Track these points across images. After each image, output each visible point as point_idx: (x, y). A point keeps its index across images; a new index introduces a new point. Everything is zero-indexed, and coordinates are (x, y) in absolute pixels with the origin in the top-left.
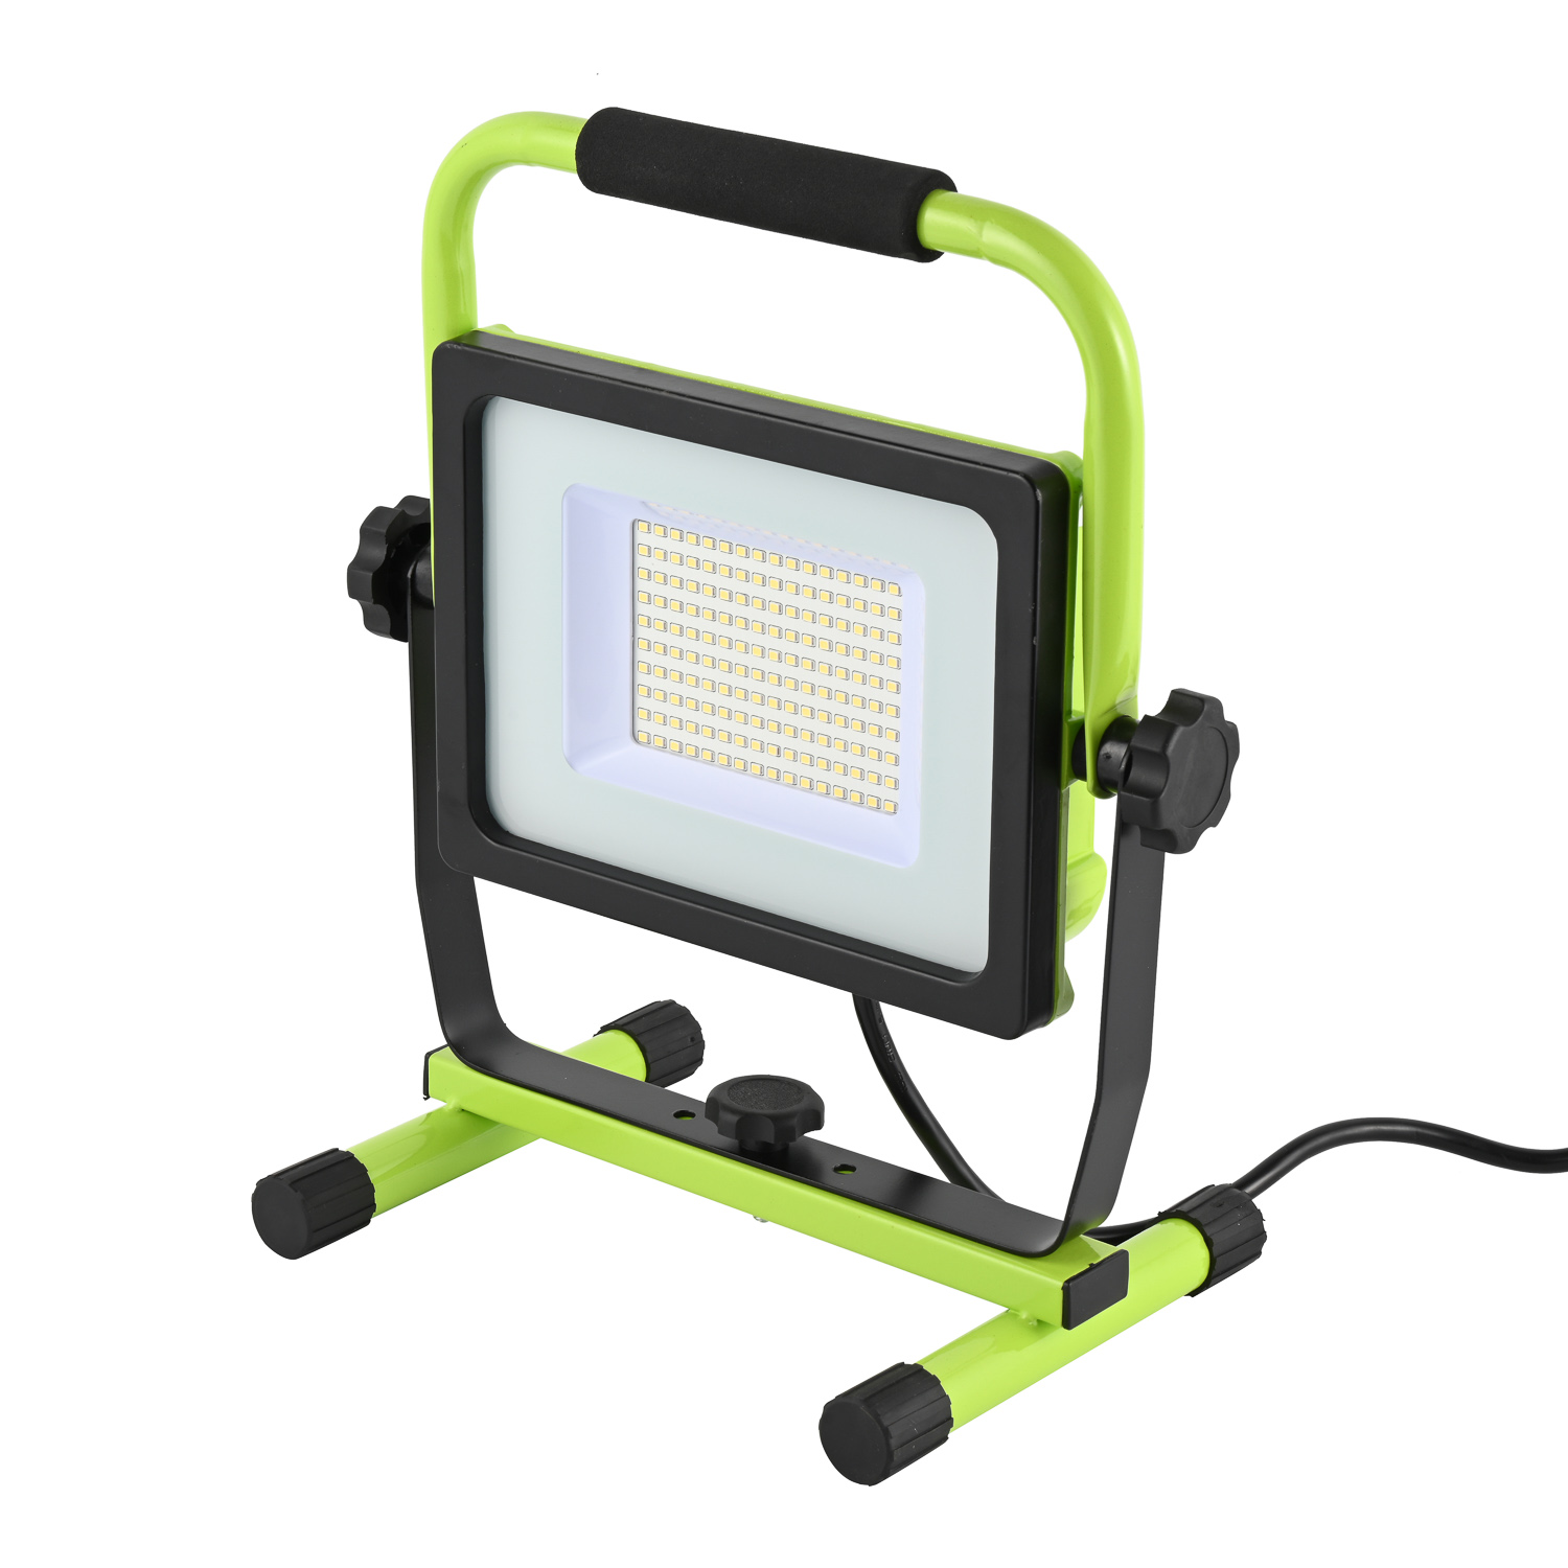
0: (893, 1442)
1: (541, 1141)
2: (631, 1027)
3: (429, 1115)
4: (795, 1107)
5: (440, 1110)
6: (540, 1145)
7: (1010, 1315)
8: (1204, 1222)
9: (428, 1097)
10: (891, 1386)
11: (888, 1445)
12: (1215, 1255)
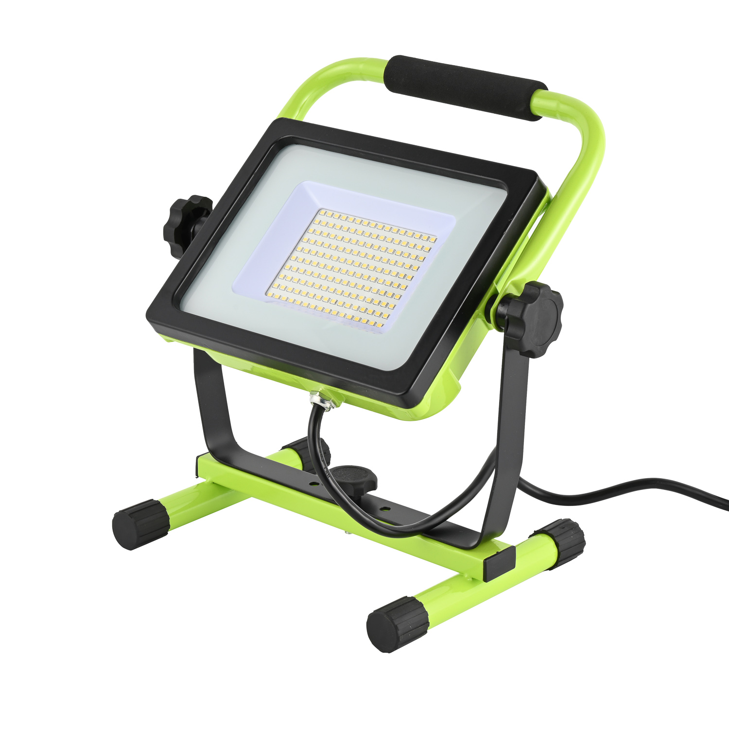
0: (400, 632)
1: (252, 498)
2: (296, 447)
3: (198, 485)
4: (363, 480)
5: (203, 483)
6: (252, 500)
7: (461, 575)
8: (555, 535)
9: (198, 477)
10: (399, 606)
11: (397, 634)
12: (560, 551)
